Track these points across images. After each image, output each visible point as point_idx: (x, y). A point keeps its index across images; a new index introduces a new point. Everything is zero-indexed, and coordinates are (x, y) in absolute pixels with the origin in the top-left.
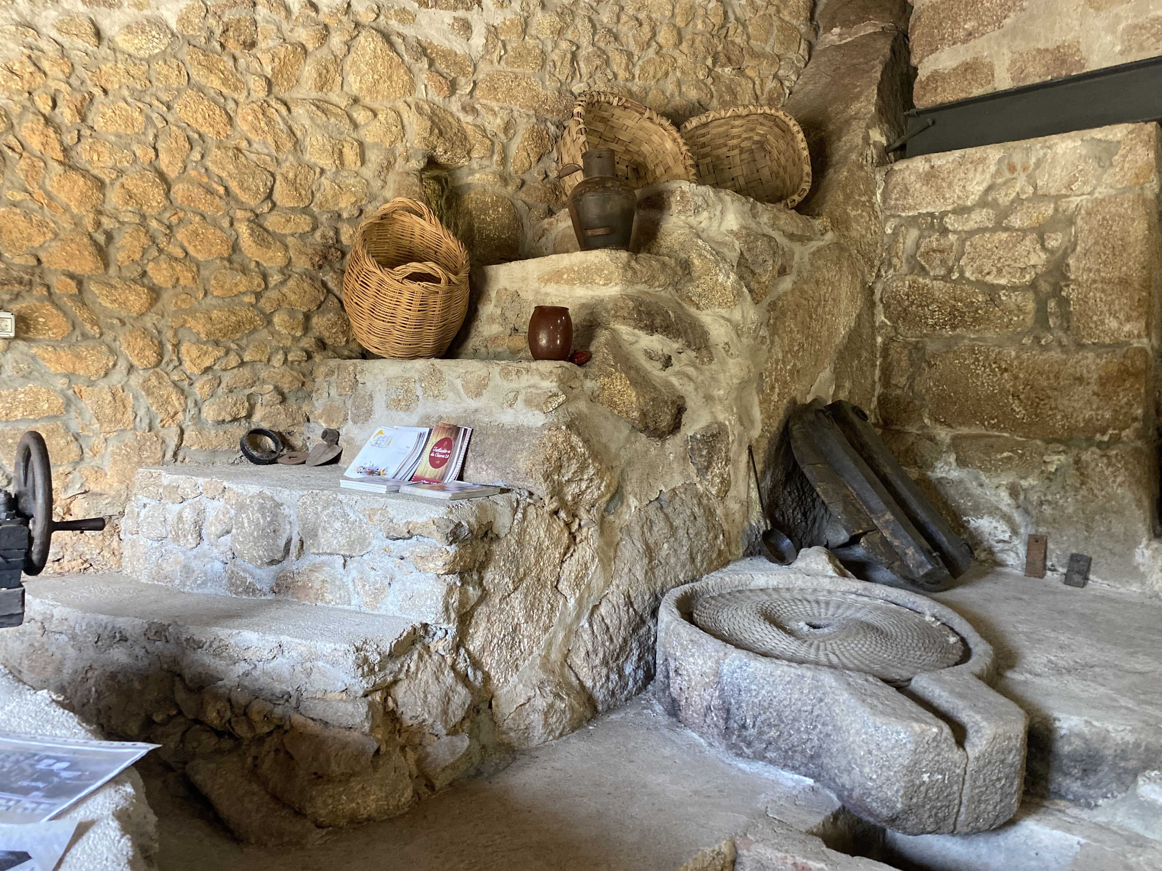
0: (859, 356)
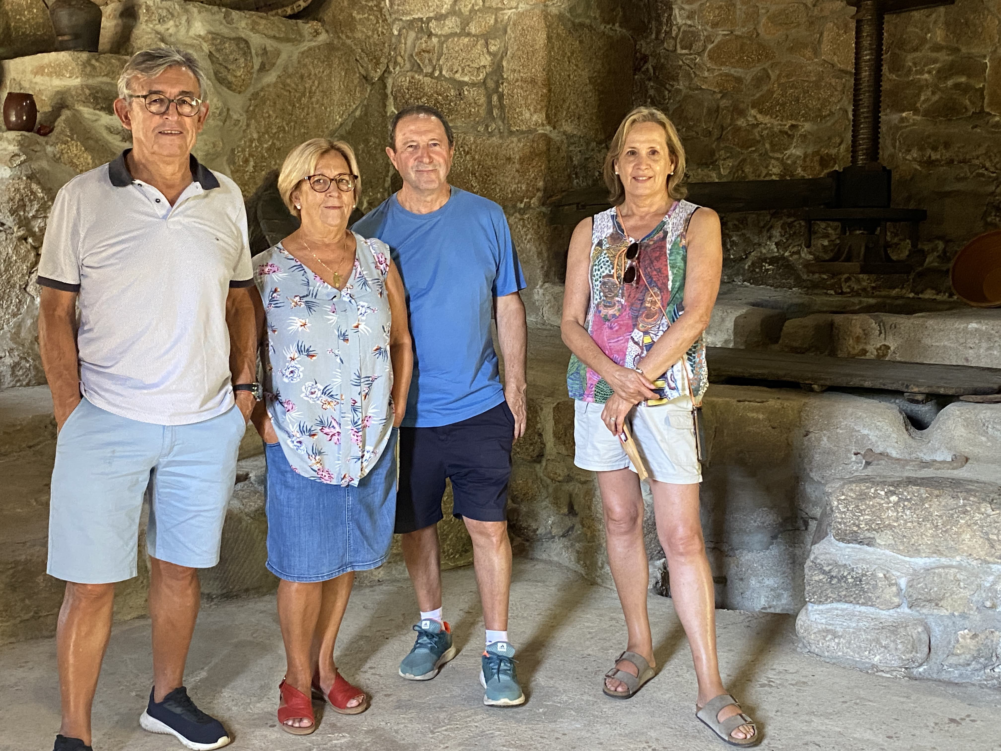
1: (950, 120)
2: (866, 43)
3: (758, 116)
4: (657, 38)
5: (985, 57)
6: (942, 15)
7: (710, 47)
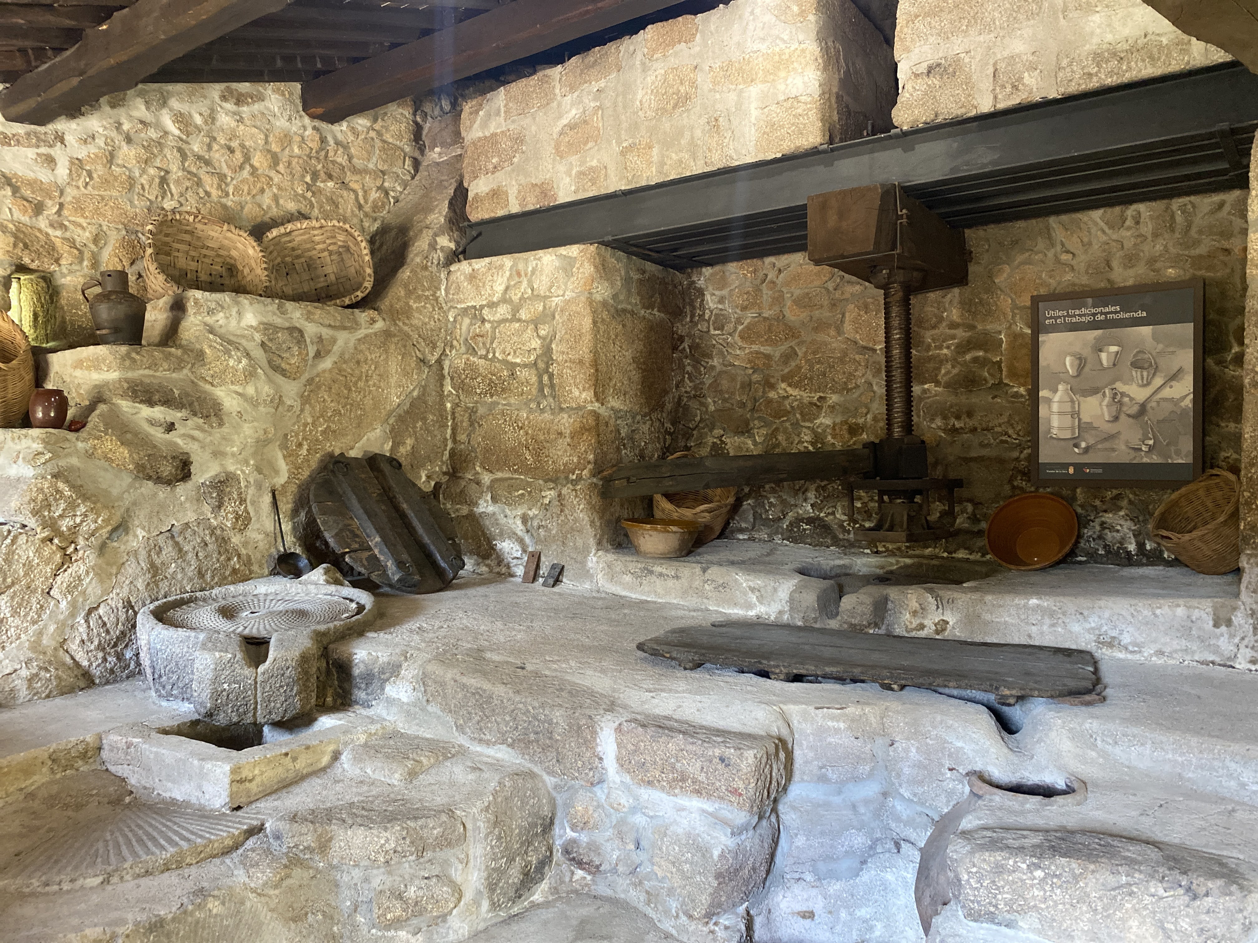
0: (424, 419)
1: (971, 391)
2: (895, 322)
3: (788, 389)
4: (691, 321)
5: (1000, 332)
6: (957, 295)
7: (740, 328)
